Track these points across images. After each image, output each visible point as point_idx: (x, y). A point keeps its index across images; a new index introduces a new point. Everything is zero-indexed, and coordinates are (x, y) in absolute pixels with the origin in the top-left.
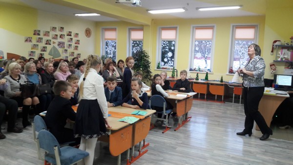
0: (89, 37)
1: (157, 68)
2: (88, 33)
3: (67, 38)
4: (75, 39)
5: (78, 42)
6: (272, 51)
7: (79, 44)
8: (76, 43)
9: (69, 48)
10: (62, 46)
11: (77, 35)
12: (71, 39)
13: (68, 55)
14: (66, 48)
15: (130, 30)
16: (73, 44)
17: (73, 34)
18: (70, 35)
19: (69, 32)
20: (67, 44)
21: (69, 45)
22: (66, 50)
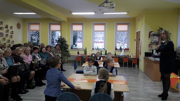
0: (19, 29)
1: (71, 49)
2: (19, 26)
3: (5, 29)
4: (10, 31)
5: (12, 33)
6: (149, 37)
7: (13, 34)
8: (11, 33)
9: (6, 37)
10: (2, 36)
11: (12, 27)
12: (8, 30)
13: (5, 42)
14: (4, 37)
15: (50, 24)
16: (9, 34)
17: (9, 27)
18: (7, 28)
19: (7, 25)
20: (5, 33)
21: (7, 35)
22: (4, 39)
